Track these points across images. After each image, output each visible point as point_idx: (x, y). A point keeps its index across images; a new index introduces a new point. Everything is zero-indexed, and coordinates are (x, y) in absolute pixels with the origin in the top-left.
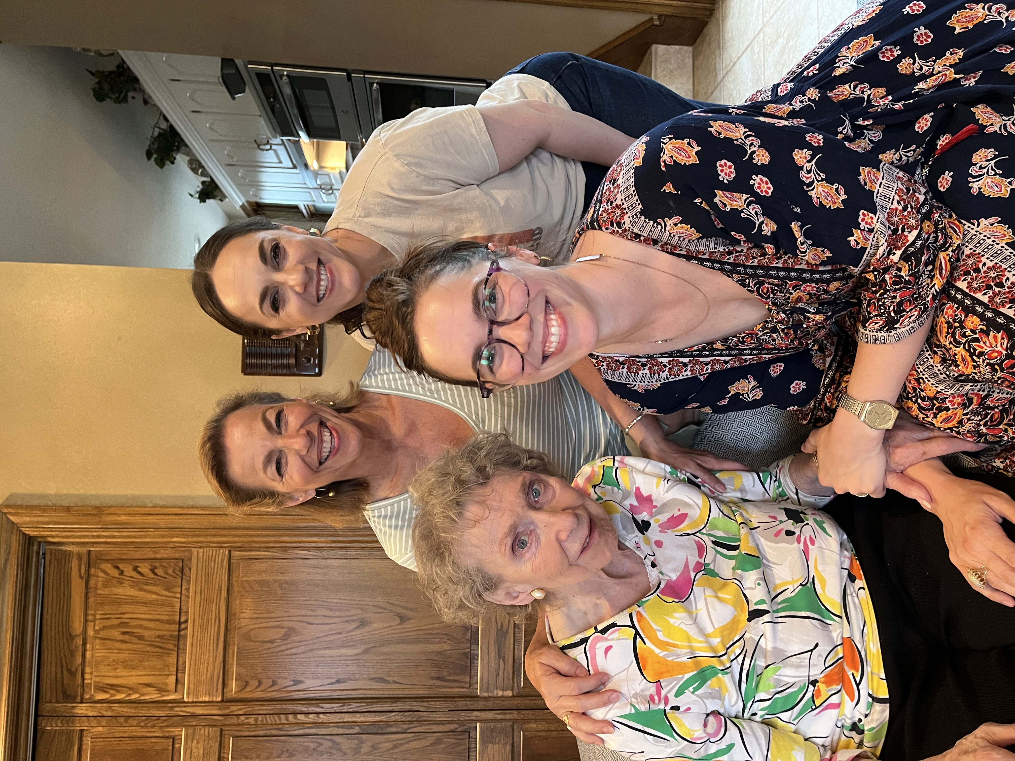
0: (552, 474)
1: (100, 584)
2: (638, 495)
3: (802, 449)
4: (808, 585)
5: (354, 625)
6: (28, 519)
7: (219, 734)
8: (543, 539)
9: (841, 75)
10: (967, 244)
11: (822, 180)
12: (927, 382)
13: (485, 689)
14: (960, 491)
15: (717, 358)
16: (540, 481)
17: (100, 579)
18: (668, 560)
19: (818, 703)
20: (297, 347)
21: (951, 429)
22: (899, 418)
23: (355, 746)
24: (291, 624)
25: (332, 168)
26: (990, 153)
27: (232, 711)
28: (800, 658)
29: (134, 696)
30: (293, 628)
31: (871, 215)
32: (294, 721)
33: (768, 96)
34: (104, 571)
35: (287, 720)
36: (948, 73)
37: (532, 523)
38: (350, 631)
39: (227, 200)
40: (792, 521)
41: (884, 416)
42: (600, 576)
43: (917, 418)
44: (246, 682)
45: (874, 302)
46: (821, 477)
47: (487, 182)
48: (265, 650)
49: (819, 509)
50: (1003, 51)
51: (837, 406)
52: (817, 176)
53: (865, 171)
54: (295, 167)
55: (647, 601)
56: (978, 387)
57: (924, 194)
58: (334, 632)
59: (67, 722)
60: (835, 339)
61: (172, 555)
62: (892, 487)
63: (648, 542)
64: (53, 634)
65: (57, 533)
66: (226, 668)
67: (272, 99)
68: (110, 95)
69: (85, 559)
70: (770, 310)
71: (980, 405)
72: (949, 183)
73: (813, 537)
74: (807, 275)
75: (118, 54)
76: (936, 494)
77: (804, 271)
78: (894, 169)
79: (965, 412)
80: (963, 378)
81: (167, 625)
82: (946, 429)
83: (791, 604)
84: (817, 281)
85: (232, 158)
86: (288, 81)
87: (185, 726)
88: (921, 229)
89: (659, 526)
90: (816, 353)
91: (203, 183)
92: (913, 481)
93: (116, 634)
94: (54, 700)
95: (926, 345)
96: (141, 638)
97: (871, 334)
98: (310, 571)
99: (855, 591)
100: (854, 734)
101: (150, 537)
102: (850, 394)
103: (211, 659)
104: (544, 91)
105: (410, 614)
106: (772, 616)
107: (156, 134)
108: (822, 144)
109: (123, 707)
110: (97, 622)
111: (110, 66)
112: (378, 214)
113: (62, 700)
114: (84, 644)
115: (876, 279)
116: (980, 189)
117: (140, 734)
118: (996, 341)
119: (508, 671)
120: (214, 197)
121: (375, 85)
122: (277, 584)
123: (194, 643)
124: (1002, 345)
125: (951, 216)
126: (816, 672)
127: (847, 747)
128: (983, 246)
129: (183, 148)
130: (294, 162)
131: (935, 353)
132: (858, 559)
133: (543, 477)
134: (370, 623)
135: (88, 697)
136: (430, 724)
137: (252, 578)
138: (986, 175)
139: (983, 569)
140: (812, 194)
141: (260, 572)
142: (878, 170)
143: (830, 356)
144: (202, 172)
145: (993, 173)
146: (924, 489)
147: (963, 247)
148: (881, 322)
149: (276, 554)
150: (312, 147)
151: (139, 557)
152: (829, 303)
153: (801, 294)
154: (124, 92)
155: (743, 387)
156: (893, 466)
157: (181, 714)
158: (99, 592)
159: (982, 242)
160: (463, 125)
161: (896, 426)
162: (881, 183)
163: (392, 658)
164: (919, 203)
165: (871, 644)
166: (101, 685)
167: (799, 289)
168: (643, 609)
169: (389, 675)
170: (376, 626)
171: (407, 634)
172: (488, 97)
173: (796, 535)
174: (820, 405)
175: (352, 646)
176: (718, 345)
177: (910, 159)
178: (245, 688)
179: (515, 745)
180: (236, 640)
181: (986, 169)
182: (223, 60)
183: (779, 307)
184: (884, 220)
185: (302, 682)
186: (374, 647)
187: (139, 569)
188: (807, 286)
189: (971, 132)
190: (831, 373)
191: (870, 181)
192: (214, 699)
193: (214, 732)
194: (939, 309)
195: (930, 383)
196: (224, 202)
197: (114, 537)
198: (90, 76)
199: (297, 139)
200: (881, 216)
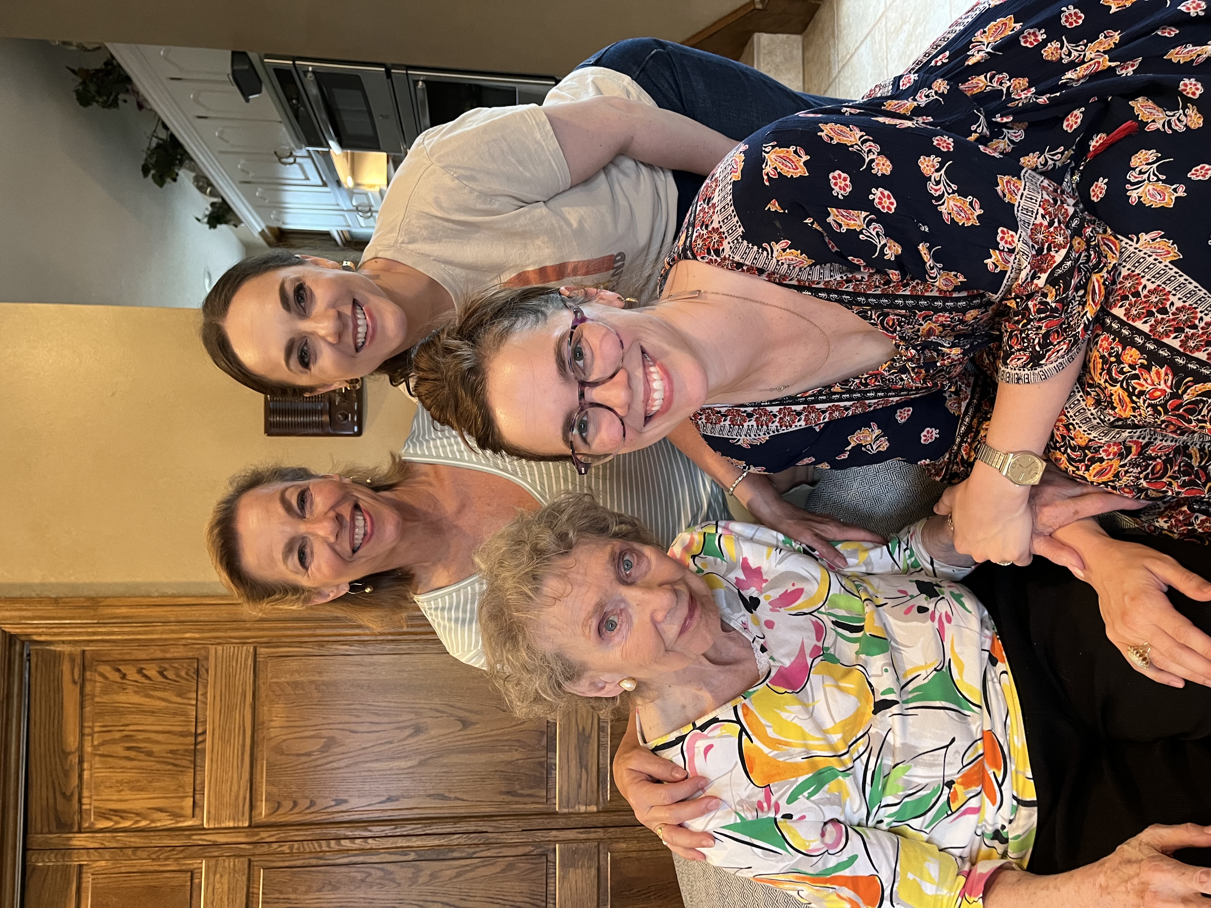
0: (645, 542)
1: (98, 690)
2: (745, 566)
3: (935, 510)
4: (944, 669)
5: (407, 732)
6: (7, 614)
7: (246, 866)
8: (635, 620)
9: (975, 64)
10: (1124, 264)
11: (954, 192)
12: (1077, 428)
13: (564, 804)
14: (1118, 555)
15: (836, 404)
16: (632, 551)
17: (98, 684)
18: (782, 643)
19: (954, 807)
20: (331, 402)
21: (1105, 483)
22: (1046, 471)
23: (411, 876)
24: (331, 733)
25: (371, 186)
26: (1151, 155)
27: (263, 838)
28: (933, 756)
29: (143, 823)
30: (333, 737)
31: (1011, 232)
32: (337, 848)
33: (888, 90)
34: (102, 675)
35: (329, 846)
36: (1101, 60)
37: (623, 600)
38: (402, 740)
39: (242, 225)
40: (924, 596)
41: (1030, 470)
42: (700, 663)
43: (1066, 471)
44: (278, 803)
45: (1016, 335)
46: (957, 543)
47: (557, 197)
48: (300, 764)
49: (955, 582)
50: (1166, 34)
51: (975, 459)
52: (948, 188)
53: (1003, 180)
54: (325, 185)
55: (754, 691)
56: (1138, 433)
57: (1074, 206)
58: (383, 741)
59: (63, 858)
60: (972, 380)
61: (184, 654)
62: (1038, 553)
63: (757, 621)
64: (43, 752)
65: (44, 630)
66: (254, 788)
67: (294, 101)
68: (97, 98)
69: (78, 661)
70: (897, 346)
71: (1139, 454)
72: (1104, 191)
73: (950, 613)
74: (939, 304)
75: (106, 48)
76: (1089, 560)
77: (935, 299)
78: (1038, 176)
79: (1122, 463)
80: (1120, 423)
81: (181, 738)
82: (1100, 484)
83: (923, 693)
84: (950, 311)
85: (248, 173)
86: (313, 78)
87: (205, 857)
88: (1071, 247)
89: (770, 603)
90: (950, 396)
91: (213, 204)
92: (1063, 546)
93: (119, 749)
94: (46, 830)
95: (1078, 385)
96: (150, 754)
97: (1013, 372)
98: (353, 669)
99: (996, 676)
100: (996, 843)
101: (157, 633)
102: (990, 445)
103: (235, 776)
104: (625, 87)
105: (473, 717)
106: (902, 707)
107: (154, 145)
108: (952, 150)
109: (131, 837)
110: (96, 735)
111: (96, 63)
112: (425, 239)
113: (55, 830)
114: (81, 761)
115: (1017, 306)
116: (1140, 198)
117: (151, 868)
118: (1159, 378)
119: (591, 782)
120: (226, 222)
121: (420, 83)
122: (313, 687)
123: (215, 759)
124: (1166, 382)
125: (1105, 231)
126: (952, 772)
127: (989, 857)
128: (1144, 266)
129: (187, 161)
130: (324, 179)
131: (1090, 394)
132: (1000, 639)
133: (636, 546)
134: (427, 729)
135: (87, 825)
136: (500, 847)
137: (283, 679)
138: (1147, 182)
139: (1146, 647)
140: (942, 209)
141: (292, 672)
142: (1020, 178)
143: (966, 399)
144: (211, 192)
145: (1155, 179)
146: (1076, 555)
147: (1120, 267)
148: (1025, 358)
149: (311, 650)
150: (345, 160)
151: (144, 657)
152: (966, 336)
153: (933, 325)
154: (114, 94)
155: (866, 437)
156: (1040, 528)
157: (201, 843)
158: (97, 699)
159: (1142, 260)
160: (525, 130)
161: (1043, 481)
162: (1022, 194)
163: (454, 770)
164: (1068, 215)
165: (1015, 737)
166: (103, 811)
167: (931, 320)
168: (750, 701)
169: (450, 791)
170: (433, 732)
171: (470, 741)
172: (556, 96)
173: (930, 611)
174: (955, 458)
175: (405, 757)
176: (837, 388)
177: (1057, 163)
178: (277, 809)
179: (602, 868)
180: (265, 754)
181: (1146, 175)
182: (233, 53)
183: (908, 342)
184: (1027, 238)
185: (345, 801)
186: (431, 758)
187: (145, 672)
188: (940, 316)
189: (1129, 130)
190: (967, 420)
191: (1010, 192)
192: (240, 825)
193: (241, 864)
194: (1092, 342)
195: (1081, 430)
196: (239, 228)
197: (113, 633)
198: (73, 76)
199: (327, 150)
200: (1024, 234)
